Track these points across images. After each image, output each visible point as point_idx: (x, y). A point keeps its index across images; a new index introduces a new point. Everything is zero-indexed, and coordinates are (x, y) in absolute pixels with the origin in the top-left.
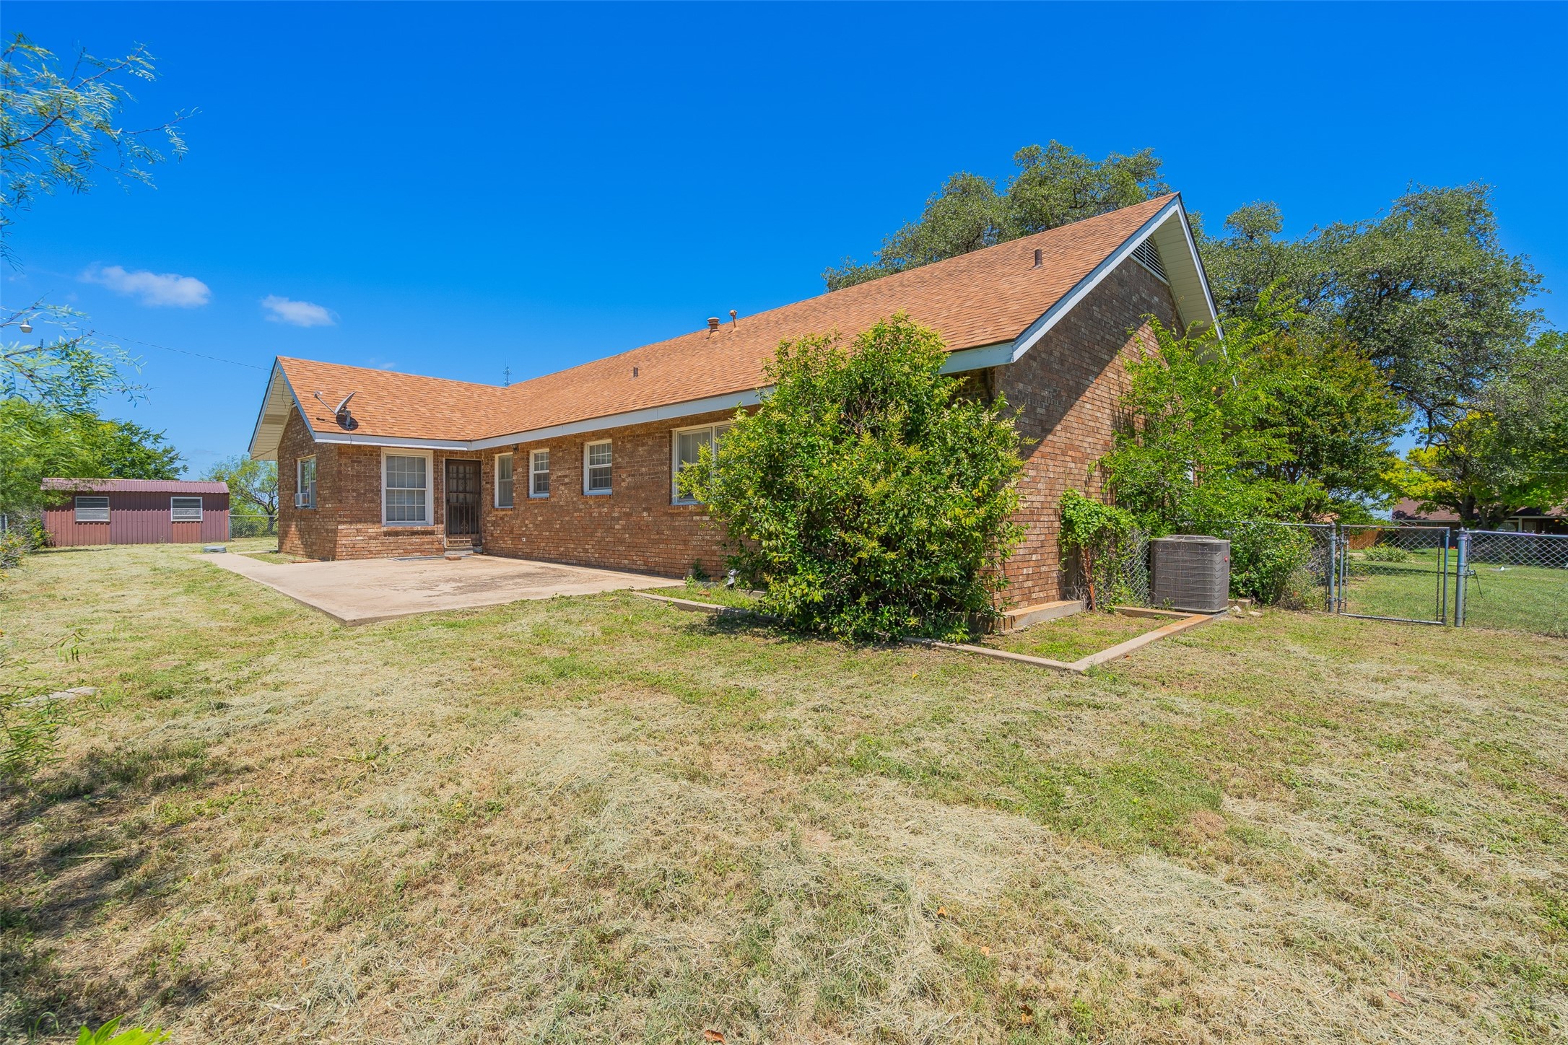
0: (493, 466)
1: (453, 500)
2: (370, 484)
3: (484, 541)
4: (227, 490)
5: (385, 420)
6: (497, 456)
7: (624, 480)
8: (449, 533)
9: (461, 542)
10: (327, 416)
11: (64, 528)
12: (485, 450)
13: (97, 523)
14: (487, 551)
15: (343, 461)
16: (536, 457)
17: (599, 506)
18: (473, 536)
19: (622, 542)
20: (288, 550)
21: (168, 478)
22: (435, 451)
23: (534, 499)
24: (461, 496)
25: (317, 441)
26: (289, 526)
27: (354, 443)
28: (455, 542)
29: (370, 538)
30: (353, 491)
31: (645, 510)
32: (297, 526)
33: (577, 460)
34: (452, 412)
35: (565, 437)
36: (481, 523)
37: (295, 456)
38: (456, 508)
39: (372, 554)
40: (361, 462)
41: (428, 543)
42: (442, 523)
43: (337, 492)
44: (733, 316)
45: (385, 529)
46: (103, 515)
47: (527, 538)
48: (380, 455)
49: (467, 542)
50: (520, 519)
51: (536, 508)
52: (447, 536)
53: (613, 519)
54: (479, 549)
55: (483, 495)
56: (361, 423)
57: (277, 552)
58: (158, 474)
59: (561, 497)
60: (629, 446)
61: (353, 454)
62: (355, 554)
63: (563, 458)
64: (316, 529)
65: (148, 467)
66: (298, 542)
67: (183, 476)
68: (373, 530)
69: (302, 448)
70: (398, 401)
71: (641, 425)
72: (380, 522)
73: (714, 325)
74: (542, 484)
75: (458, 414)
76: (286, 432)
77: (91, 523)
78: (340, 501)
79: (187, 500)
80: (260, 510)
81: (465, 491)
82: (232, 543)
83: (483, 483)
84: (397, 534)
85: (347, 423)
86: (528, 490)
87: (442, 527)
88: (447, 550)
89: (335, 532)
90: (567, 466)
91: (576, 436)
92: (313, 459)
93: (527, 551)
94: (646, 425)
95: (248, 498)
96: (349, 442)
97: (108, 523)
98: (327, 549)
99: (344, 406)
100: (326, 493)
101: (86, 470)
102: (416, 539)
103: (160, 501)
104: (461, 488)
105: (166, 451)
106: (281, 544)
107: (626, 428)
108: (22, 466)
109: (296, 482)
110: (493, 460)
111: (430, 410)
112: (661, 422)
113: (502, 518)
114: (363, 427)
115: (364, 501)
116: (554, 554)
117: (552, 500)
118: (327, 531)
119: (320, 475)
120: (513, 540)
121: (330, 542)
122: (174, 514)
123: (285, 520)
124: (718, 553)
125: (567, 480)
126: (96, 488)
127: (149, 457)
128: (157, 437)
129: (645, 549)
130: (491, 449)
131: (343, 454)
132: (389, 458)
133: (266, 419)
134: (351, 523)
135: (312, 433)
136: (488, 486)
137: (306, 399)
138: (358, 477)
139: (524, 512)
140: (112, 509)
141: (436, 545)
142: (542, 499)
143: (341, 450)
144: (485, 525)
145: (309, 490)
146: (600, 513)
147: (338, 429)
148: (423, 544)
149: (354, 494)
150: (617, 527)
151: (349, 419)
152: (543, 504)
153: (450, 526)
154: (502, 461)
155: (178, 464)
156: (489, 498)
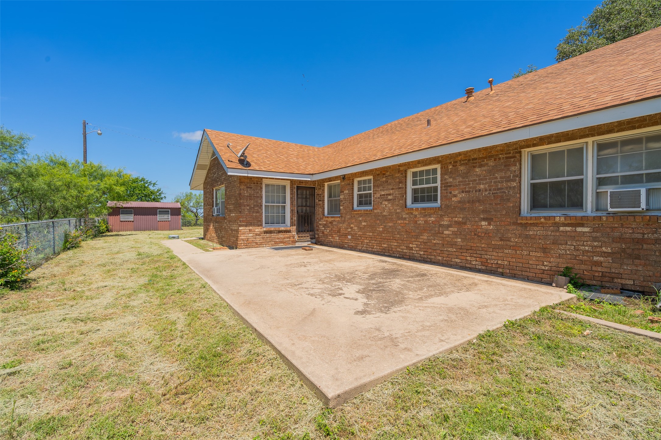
0: (323, 190)
1: (300, 211)
2: (257, 202)
3: (317, 236)
4: (180, 207)
5: (264, 162)
6: (326, 184)
7: (455, 196)
8: (298, 232)
9: (305, 237)
10: (233, 159)
11: (116, 223)
12: (317, 180)
13: (128, 221)
14: (318, 242)
15: (242, 187)
16: (359, 182)
17: (425, 216)
18: (311, 233)
19: (453, 244)
20: (209, 238)
21: (158, 201)
22: (292, 181)
23: (356, 211)
24: (304, 208)
25: (229, 174)
26: (209, 226)
27: (249, 175)
28: (302, 237)
29: (257, 235)
30: (248, 205)
31: (484, 219)
32: (213, 226)
33: (400, 182)
34: (297, 159)
35: (389, 167)
36: (315, 225)
37: (213, 186)
38: (302, 216)
39: (258, 245)
40: (251, 188)
41: (288, 238)
42: (295, 226)
43: (238, 206)
44: (491, 82)
45: (265, 229)
46: (131, 217)
47: (352, 236)
48: (262, 184)
49: (308, 236)
50: (347, 223)
51: (361, 216)
52: (297, 234)
53: (441, 226)
54: (314, 241)
55: (317, 208)
56: (252, 164)
57: (203, 239)
58: (154, 200)
59: (384, 209)
60: (462, 168)
61: (247, 183)
62: (248, 245)
63: (387, 182)
64: (225, 228)
65: (151, 197)
66: (214, 235)
67: (164, 201)
68: (258, 230)
69: (217, 182)
70: (269, 152)
71: (479, 150)
72: (261, 225)
73: (469, 93)
74: (364, 200)
75: (301, 160)
76: (208, 174)
77: (126, 221)
78: (240, 212)
79: (164, 211)
80: (193, 215)
81: (306, 206)
82: (181, 232)
83: (317, 201)
84: (270, 232)
85: (245, 163)
86: (353, 205)
87: (295, 228)
88: (297, 242)
89: (237, 231)
90: (390, 187)
91: (400, 165)
92: (223, 188)
93: (352, 244)
94: (485, 149)
95: (188, 210)
96: (246, 175)
97: (133, 221)
98: (232, 241)
99: (243, 153)
100: (231, 207)
101: (119, 197)
102: (281, 235)
103: (153, 212)
104: (304, 204)
105: (159, 190)
106: (205, 235)
107: (460, 154)
108: (87, 195)
109: (213, 201)
110: (324, 186)
111: (286, 157)
112: (508, 145)
113: (331, 223)
114: (254, 166)
115: (253, 212)
116: (376, 248)
117: (375, 211)
118: (232, 230)
119: (228, 197)
120: (340, 236)
121: (234, 237)
122: (159, 217)
123: (207, 222)
124: (604, 264)
125: (390, 197)
126: (124, 206)
127: (152, 193)
128: (154, 184)
129: (483, 252)
130: (323, 180)
131: (242, 183)
132: (267, 186)
133: (198, 167)
134: (246, 226)
135: (226, 169)
136: (320, 202)
137: (221, 150)
138: (250, 197)
139: (350, 219)
140: (134, 215)
141: (292, 239)
142: (367, 210)
143: (241, 179)
144: (318, 226)
145: (220, 205)
146: (426, 222)
147: (240, 166)
148: (284, 238)
149: (248, 208)
150: (446, 232)
151: (246, 161)
152: (367, 214)
153: (299, 227)
154: (330, 187)
155: (163, 196)
156: (321, 210)
